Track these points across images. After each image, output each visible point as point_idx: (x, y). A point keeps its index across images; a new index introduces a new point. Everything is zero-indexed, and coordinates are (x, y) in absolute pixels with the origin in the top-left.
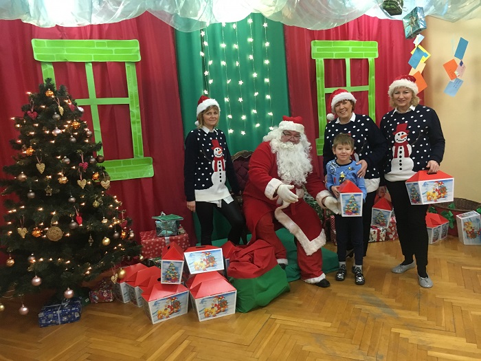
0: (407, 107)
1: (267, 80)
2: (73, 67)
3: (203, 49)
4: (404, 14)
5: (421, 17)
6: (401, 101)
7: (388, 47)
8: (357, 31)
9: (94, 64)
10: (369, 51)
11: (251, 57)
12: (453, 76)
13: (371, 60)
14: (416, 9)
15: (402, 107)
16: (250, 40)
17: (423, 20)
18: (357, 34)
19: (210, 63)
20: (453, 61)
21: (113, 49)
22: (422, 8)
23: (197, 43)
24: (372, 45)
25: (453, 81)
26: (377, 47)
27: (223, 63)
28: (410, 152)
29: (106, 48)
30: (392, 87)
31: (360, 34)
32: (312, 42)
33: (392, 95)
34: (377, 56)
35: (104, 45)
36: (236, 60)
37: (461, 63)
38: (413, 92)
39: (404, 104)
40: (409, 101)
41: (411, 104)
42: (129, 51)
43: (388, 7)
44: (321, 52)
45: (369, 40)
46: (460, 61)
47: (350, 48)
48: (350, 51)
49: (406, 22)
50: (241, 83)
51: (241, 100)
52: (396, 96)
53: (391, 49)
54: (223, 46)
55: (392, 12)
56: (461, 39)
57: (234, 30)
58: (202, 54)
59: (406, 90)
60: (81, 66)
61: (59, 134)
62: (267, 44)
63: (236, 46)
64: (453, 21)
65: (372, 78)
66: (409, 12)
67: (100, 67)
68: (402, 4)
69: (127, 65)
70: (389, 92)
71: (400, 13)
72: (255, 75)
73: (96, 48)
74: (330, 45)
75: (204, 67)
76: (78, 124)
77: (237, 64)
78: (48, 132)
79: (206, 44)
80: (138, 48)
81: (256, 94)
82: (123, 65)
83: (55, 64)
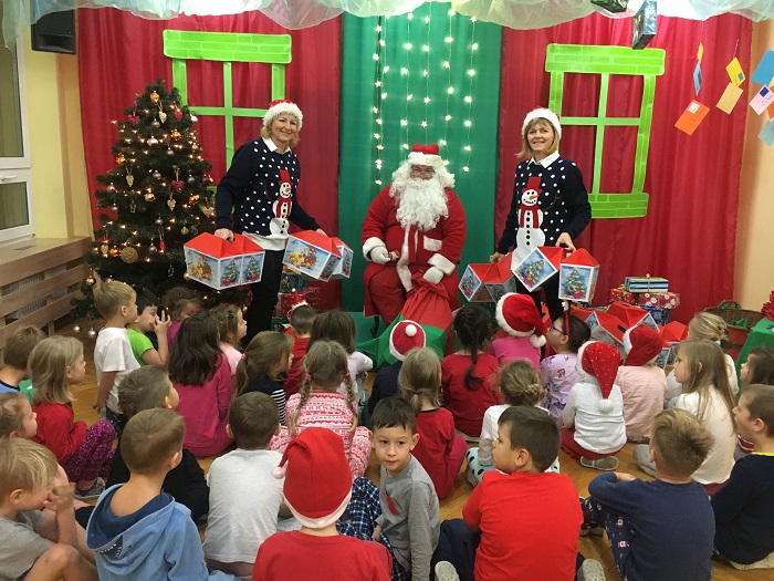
1: (468, 99)
2: (209, 66)
3: (379, 50)
9: (234, 64)
10: (646, 63)
11: (446, 64)
13: (649, 77)
16: (449, 40)
19: (386, 69)
21: (259, 45)
23: (369, 42)
24: (653, 55)
25: (772, 121)
26: (664, 58)
27: (404, 71)
29: (251, 44)
32: (549, 46)
34: (661, 73)
35: (248, 40)
36: (424, 67)
37: (765, 92)
42: (279, 49)
47: (612, 57)
48: (611, 63)
50: (427, 100)
51: (424, 124)
54: (408, 46)
56: (769, 51)
57: (427, 25)
58: (376, 57)
60: (218, 65)
62: (475, 47)
63: (426, 48)
65: (648, 108)
67: (242, 69)
69: (273, 67)
72: (451, 90)
73: (238, 43)
75: (378, 75)
76: (179, 134)
77: (425, 73)
78: (143, 141)
79: (382, 43)
80: (290, 46)
81: (448, 118)
82: (269, 66)
83: (188, 62)
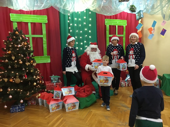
0: (135, 42)
1: (90, 31)
2: (24, 24)
3: (69, 20)
4: (136, 12)
5: (142, 13)
6: (133, 40)
7: (130, 22)
8: (120, 17)
9: (31, 23)
10: (124, 23)
11: (85, 23)
12: (151, 33)
13: (124, 26)
14: (140, 11)
15: (133, 42)
16: (85, 17)
17: (142, 14)
18: (120, 18)
19: (71, 24)
20: (151, 28)
21: (38, 18)
22: (142, 11)
23: (67, 18)
24: (125, 21)
25: (151, 34)
26: (126, 22)
27: (75, 25)
28: (134, 58)
29: (36, 18)
30: (130, 35)
31: (121, 17)
32: (105, 19)
33: (130, 38)
34: (126, 25)
35: (35, 17)
37: (154, 29)
38: (137, 38)
39: (134, 41)
40: (136, 40)
41: (136, 41)
42: (44, 19)
43: (131, 9)
44: (108, 23)
45: (124, 20)
46: (153, 28)
47: (118, 22)
48: (118, 23)
49: (137, 15)
50: (81, 32)
51: (81, 37)
52: (132, 38)
53: (131, 23)
54: (76, 19)
55: (133, 11)
56: (154, 21)
57: (80, 14)
58: (68, 21)
59: (135, 37)
60: (27, 23)
61: (20, 47)
62: (90, 19)
63: (80, 19)
64: (152, 15)
65: (124, 32)
66: (138, 12)
67: (33, 24)
68: (136, 9)
69: (42, 24)
70: (129, 37)
71: (135, 12)
72: (86, 29)
73: (32, 17)
74: (111, 20)
75: (69, 26)
76: (26, 43)
77: (80, 25)
78: (16, 46)
79: (70, 18)
80: (47, 18)
81: (86, 36)
82: (41, 24)
83: (17, 22)
